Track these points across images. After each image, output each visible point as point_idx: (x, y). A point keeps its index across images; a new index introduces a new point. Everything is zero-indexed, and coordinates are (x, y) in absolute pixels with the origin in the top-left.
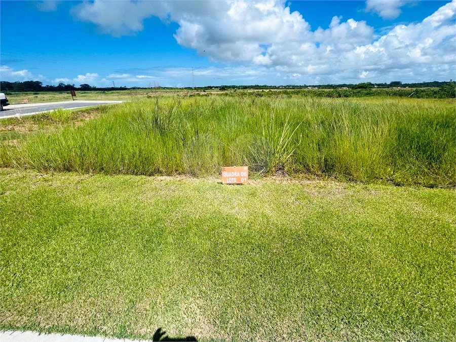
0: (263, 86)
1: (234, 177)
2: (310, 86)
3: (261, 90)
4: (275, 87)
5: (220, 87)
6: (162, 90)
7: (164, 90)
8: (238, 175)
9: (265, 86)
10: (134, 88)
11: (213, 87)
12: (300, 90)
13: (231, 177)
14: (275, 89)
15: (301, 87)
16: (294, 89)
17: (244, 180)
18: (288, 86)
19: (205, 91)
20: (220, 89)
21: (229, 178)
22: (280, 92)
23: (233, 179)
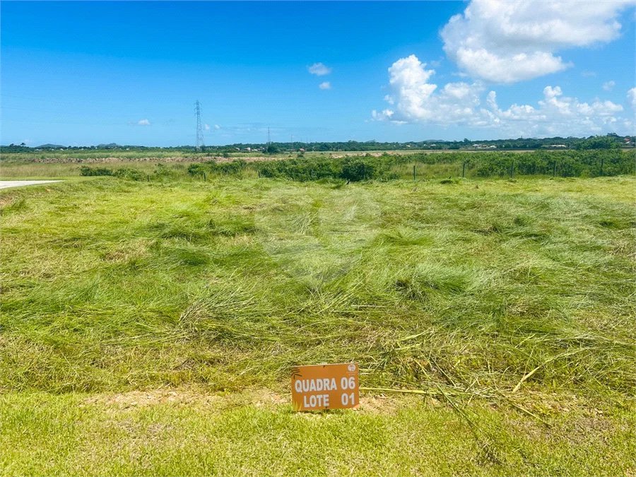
0: (367, 144)
1: (322, 392)
2: (477, 142)
3: (364, 154)
4: (396, 146)
5: (264, 146)
6: (118, 154)
7: (125, 154)
8: (334, 386)
9: (373, 144)
10: (47, 148)
11: (248, 145)
12: (456, 151)
13: (316, 393)
14: (395, 149)
15: (455, 145)
16: (440, 148)
17: (350, 400)
18: (425, 143)
19: (226, 156)
20: (264, 152)
21: (309, 394)
22: (409, 157)
23: (319, 397)
